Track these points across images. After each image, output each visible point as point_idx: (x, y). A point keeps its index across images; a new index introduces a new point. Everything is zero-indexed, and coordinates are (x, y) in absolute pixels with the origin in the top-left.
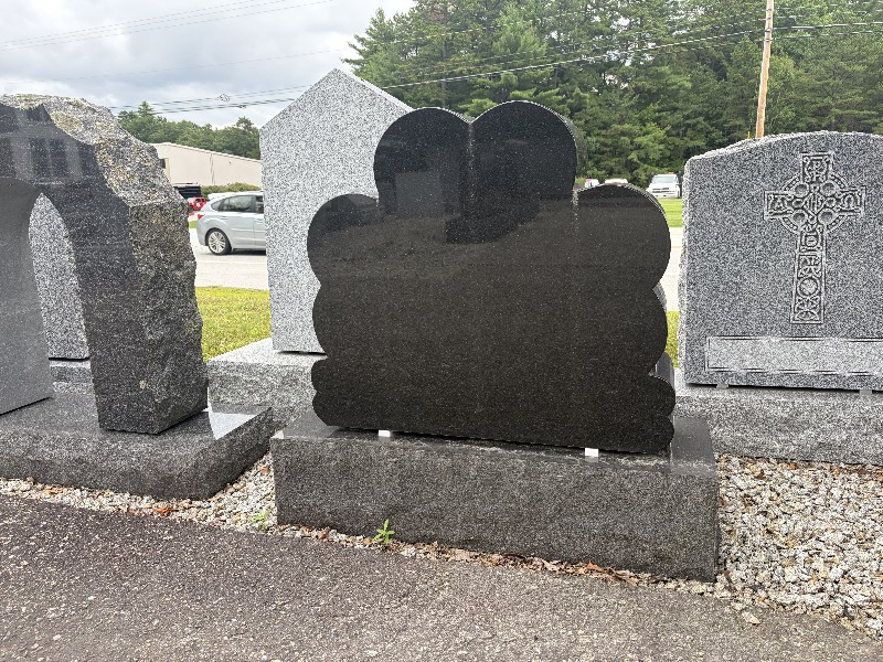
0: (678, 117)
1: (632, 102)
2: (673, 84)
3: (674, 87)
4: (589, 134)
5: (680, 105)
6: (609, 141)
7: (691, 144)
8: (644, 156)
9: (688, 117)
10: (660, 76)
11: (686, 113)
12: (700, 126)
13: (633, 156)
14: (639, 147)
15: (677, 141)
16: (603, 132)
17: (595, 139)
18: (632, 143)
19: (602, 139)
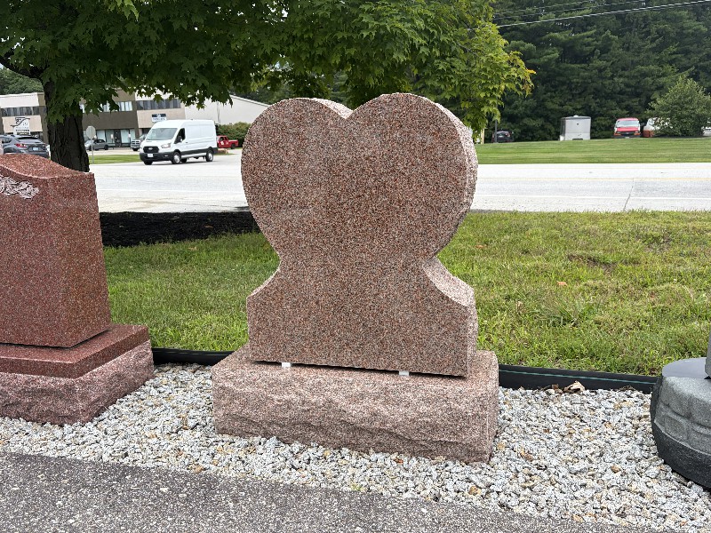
1: (654, 45)
6: (633, 82)
16: (626, 73)
19: (626, 80)
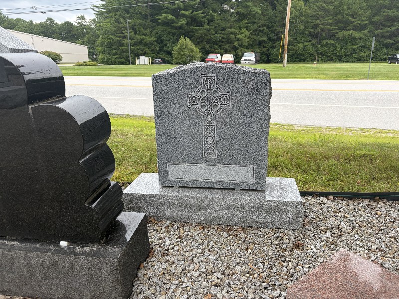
0: (255, 26)
2: (253, 11)
3: (254, 13)
4: (216, 33)
5: (256, 21)
6: (225, 37)
7: (261, 39)
8: (240, 44)
9: (260, 27)
10: (247, 7)
11: (259, 25)
12: (265, 31)
13: (236, 44)
14: (238, 40)
15: (255, 37)
16: (223, 32)
17: (219, 35)
18: (235, 38)
19: (222, 36)
